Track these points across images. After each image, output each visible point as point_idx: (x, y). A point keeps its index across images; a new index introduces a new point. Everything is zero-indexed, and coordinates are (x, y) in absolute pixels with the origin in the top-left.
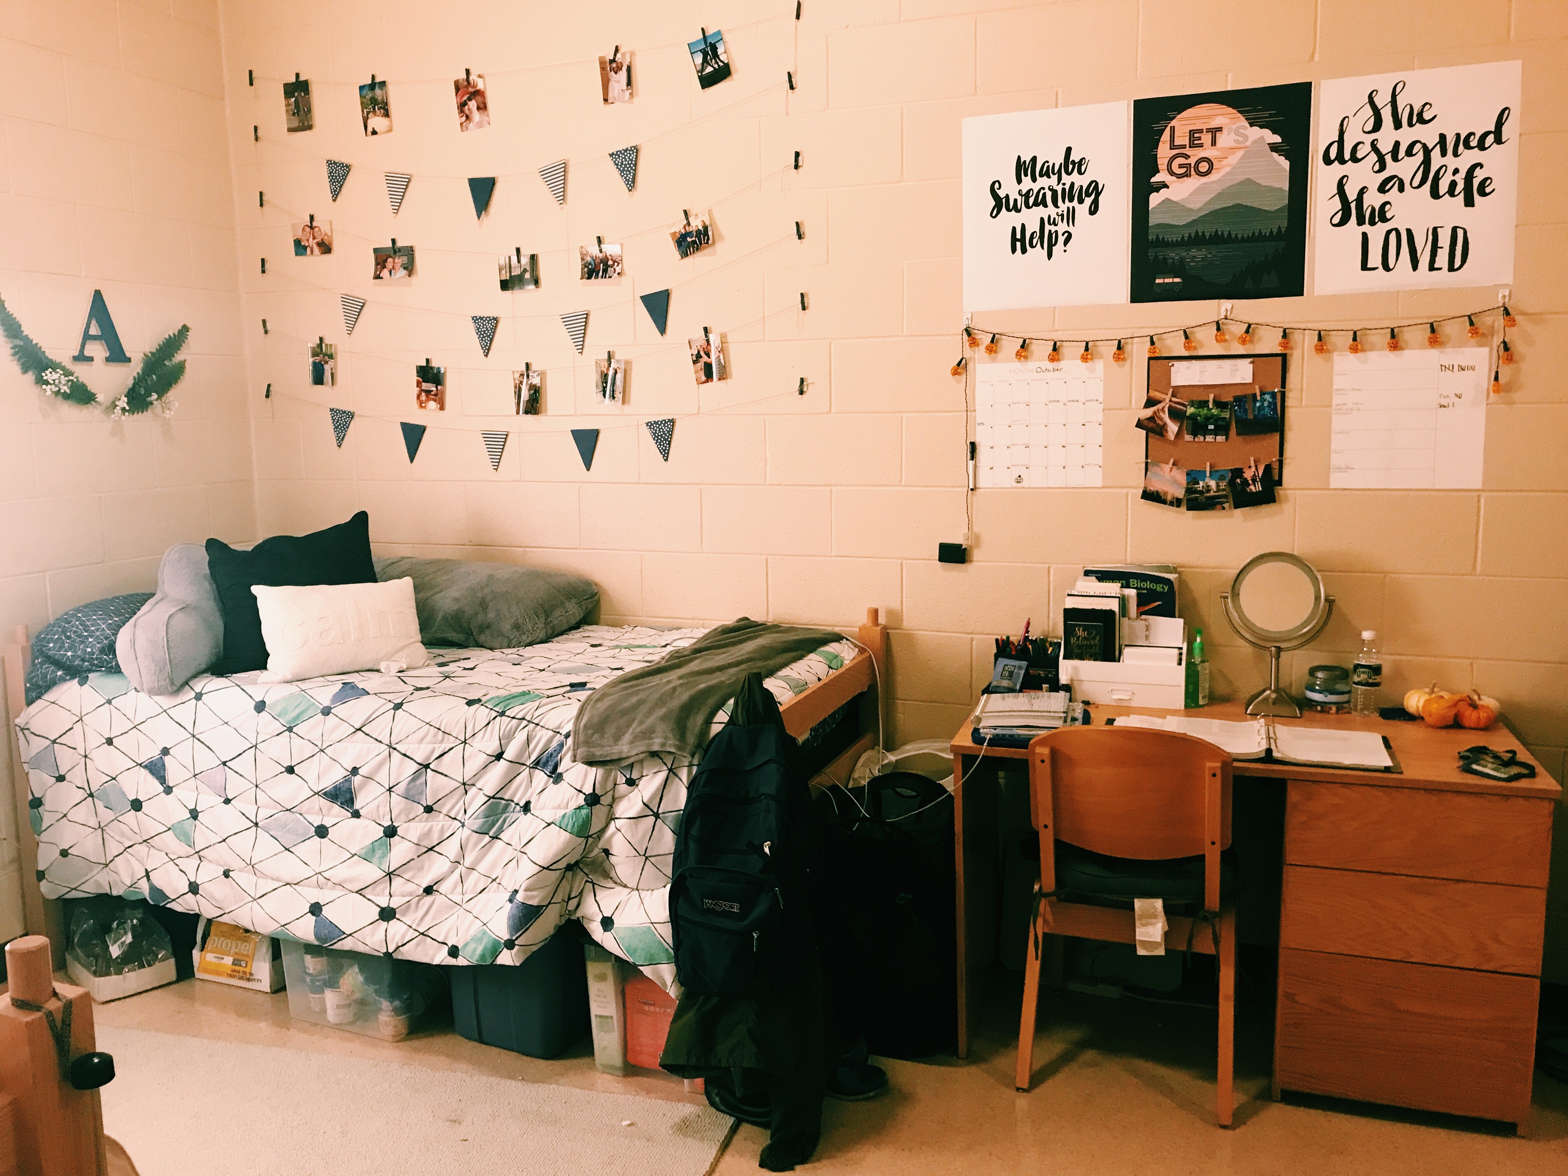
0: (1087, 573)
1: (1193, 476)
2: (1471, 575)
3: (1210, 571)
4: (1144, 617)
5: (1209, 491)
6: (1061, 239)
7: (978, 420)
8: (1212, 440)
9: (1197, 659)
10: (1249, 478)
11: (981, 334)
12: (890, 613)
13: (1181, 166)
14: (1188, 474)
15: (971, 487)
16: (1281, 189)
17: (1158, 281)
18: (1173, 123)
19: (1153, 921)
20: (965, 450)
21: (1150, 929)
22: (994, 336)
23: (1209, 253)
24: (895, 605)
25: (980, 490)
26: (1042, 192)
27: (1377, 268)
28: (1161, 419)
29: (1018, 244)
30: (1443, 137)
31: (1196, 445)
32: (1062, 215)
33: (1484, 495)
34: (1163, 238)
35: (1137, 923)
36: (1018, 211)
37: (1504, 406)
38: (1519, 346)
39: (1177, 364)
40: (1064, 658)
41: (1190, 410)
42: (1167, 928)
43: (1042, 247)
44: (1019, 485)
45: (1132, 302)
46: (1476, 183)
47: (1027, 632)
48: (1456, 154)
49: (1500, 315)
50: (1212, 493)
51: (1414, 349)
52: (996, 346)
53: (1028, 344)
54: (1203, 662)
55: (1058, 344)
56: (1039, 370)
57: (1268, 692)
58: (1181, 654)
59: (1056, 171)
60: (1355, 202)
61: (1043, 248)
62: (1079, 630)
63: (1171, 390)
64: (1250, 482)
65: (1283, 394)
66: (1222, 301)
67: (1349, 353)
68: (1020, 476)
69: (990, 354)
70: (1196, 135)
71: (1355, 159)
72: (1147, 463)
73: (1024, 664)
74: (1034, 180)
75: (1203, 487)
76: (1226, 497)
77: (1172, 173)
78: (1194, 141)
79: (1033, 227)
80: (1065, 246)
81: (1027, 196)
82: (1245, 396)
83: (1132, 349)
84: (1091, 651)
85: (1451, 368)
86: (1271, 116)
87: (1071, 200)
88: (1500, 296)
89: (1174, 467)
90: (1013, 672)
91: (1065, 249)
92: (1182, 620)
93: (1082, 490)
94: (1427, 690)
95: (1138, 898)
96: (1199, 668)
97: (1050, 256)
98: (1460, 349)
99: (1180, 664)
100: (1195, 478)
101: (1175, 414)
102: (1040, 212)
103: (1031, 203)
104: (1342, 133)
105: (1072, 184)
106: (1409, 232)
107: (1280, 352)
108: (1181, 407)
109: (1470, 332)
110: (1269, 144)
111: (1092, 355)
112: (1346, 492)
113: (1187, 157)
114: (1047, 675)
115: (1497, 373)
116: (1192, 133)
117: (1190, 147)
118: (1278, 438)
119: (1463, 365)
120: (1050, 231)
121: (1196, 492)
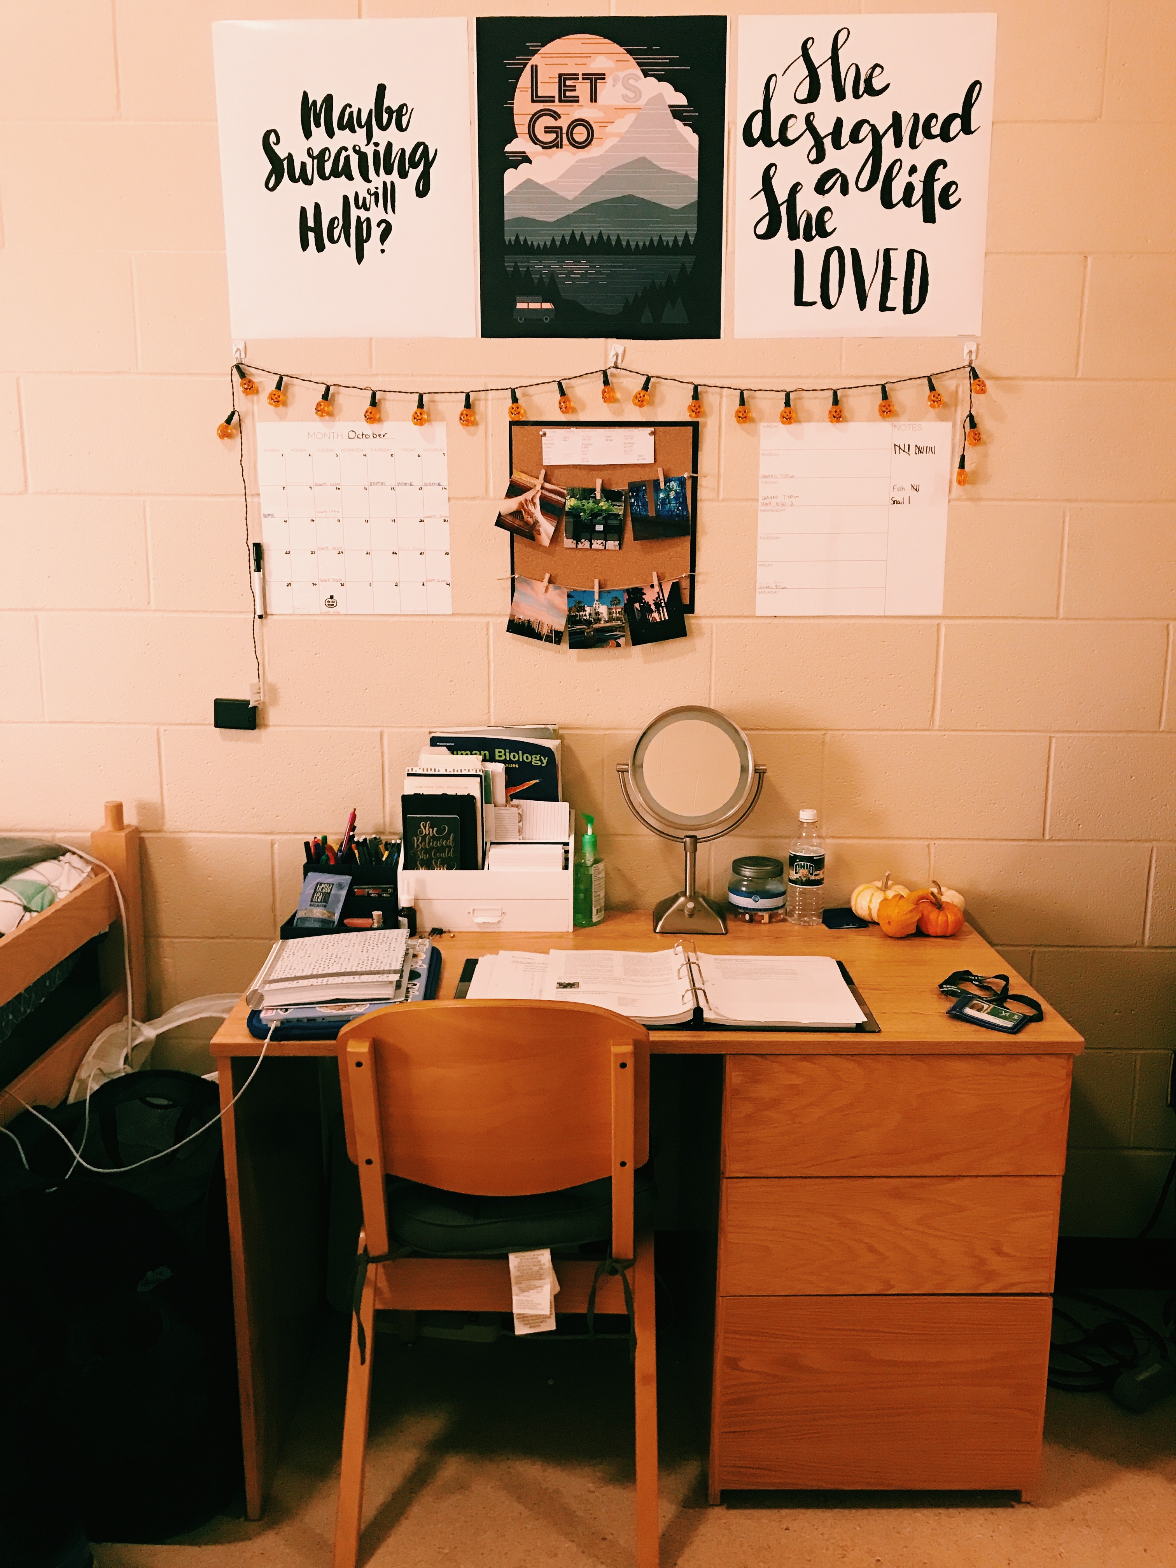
0: (435, 741)
1: (577, 599)
2: (929, 730)
3: (602, 732)
4: (515, 802)
5: (598, 620)
6: (376, 232)
7: (264, 511)
8: (601, 547)
9: (589, 858)
10: (651, 603)
11: (259, 375)
12: (143, 808)
13: (548, 130)
14: (569, 596)
15: (259, 612)
16: (686, 178)
17: (520, 306)
18: (535, 60)
19: (537, 1283)
20: (245, 557)
21: (532, 1295)
22: (281, 378)
23: (591, 267)
24: (151, 796)
25: (274, 617)
26: (344, 154)
27: (815, 303)
28: (531, 515)
29: (311, 236)
30: (897, 117)
31: (580, 554)
32: (376, 194)
33: (944, 622)
34: (525, 241)
35: (515, 1289)
36: (309, 182)
37: (969, 503)
38: (986, 423)
39: (550, 432)
40: (405, 868)
41: (571, 503)
42: (558, 1289)
43: (348, 243)
44: (331, 610)
45: (484, 335)
46: (938, 188)
47: (352, 828)
48: (913, 145)
49: (964, 378)
50: (602, 624)
51: (861, 421)
52: (285, 394)
53: (333, 395)
54: (596, 862)
55: (379, 395)
56: (352, 435)
57: (682, 899)
58: (567, 852)
59: (363, 122)
60: (785, 204)
61: (349, 245)
62: (425, 827)
63: (543, 472)
64: (653, 607)
65: (695, 481)
66: (610, 340)
67: (780, 424)
68: (332, 597)
69: (276, 406)
70: (568, 83)
71: (786, 142)
72: (513, 580)
73: (347, 879)
74: (330, 133)
75: (590, 615)
76: (621, 628)
77: (535, 140)
78: (565, 91)
79: (332, 210)
80: (382, 243)
81: (320, 158)
82: (643, 484)
83: (486, 407)
84: (443, 855)
85: (906, 450)
86: (672, 63)
87: (389, 171)
88: (966, 351)
89: (551, 586)
90: (329, 894)
91: (383, 247)
92: (567, 804)
93: (424, 619)
94: (879, 884)
95: (515, 1251)
96: (592, 871)
97: (360, 257)
98: (918, 423)
99: (566, 867)
100: (579, 602)
101: (550, 508)
102: (340, 187)
103: (328, 170)
104: (767, 99)
105: (389, 145)
106: (854, 252)
107: (689, 419)
108: (559, 498)
109: (929, 398)
110: (670, 106)
111: (429, 415)
112: (776, 621)
113: (556, 116)
114: (380, 895)
115: (963, 457)
116: (563, 78)
117: (560, 101)
118: (688, 545)
119: (920, 445)
120: (359, 218)
121: (580, 622)
